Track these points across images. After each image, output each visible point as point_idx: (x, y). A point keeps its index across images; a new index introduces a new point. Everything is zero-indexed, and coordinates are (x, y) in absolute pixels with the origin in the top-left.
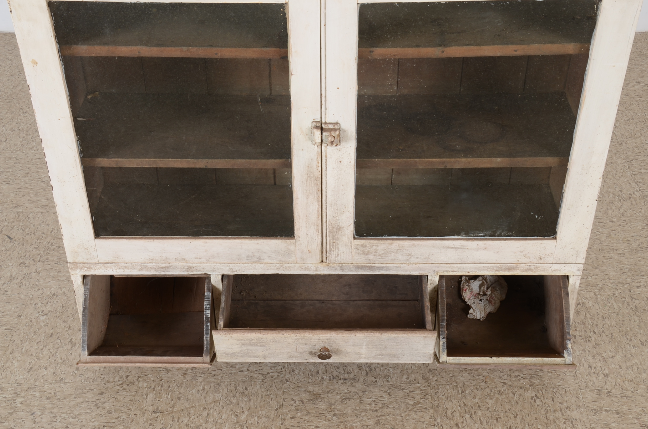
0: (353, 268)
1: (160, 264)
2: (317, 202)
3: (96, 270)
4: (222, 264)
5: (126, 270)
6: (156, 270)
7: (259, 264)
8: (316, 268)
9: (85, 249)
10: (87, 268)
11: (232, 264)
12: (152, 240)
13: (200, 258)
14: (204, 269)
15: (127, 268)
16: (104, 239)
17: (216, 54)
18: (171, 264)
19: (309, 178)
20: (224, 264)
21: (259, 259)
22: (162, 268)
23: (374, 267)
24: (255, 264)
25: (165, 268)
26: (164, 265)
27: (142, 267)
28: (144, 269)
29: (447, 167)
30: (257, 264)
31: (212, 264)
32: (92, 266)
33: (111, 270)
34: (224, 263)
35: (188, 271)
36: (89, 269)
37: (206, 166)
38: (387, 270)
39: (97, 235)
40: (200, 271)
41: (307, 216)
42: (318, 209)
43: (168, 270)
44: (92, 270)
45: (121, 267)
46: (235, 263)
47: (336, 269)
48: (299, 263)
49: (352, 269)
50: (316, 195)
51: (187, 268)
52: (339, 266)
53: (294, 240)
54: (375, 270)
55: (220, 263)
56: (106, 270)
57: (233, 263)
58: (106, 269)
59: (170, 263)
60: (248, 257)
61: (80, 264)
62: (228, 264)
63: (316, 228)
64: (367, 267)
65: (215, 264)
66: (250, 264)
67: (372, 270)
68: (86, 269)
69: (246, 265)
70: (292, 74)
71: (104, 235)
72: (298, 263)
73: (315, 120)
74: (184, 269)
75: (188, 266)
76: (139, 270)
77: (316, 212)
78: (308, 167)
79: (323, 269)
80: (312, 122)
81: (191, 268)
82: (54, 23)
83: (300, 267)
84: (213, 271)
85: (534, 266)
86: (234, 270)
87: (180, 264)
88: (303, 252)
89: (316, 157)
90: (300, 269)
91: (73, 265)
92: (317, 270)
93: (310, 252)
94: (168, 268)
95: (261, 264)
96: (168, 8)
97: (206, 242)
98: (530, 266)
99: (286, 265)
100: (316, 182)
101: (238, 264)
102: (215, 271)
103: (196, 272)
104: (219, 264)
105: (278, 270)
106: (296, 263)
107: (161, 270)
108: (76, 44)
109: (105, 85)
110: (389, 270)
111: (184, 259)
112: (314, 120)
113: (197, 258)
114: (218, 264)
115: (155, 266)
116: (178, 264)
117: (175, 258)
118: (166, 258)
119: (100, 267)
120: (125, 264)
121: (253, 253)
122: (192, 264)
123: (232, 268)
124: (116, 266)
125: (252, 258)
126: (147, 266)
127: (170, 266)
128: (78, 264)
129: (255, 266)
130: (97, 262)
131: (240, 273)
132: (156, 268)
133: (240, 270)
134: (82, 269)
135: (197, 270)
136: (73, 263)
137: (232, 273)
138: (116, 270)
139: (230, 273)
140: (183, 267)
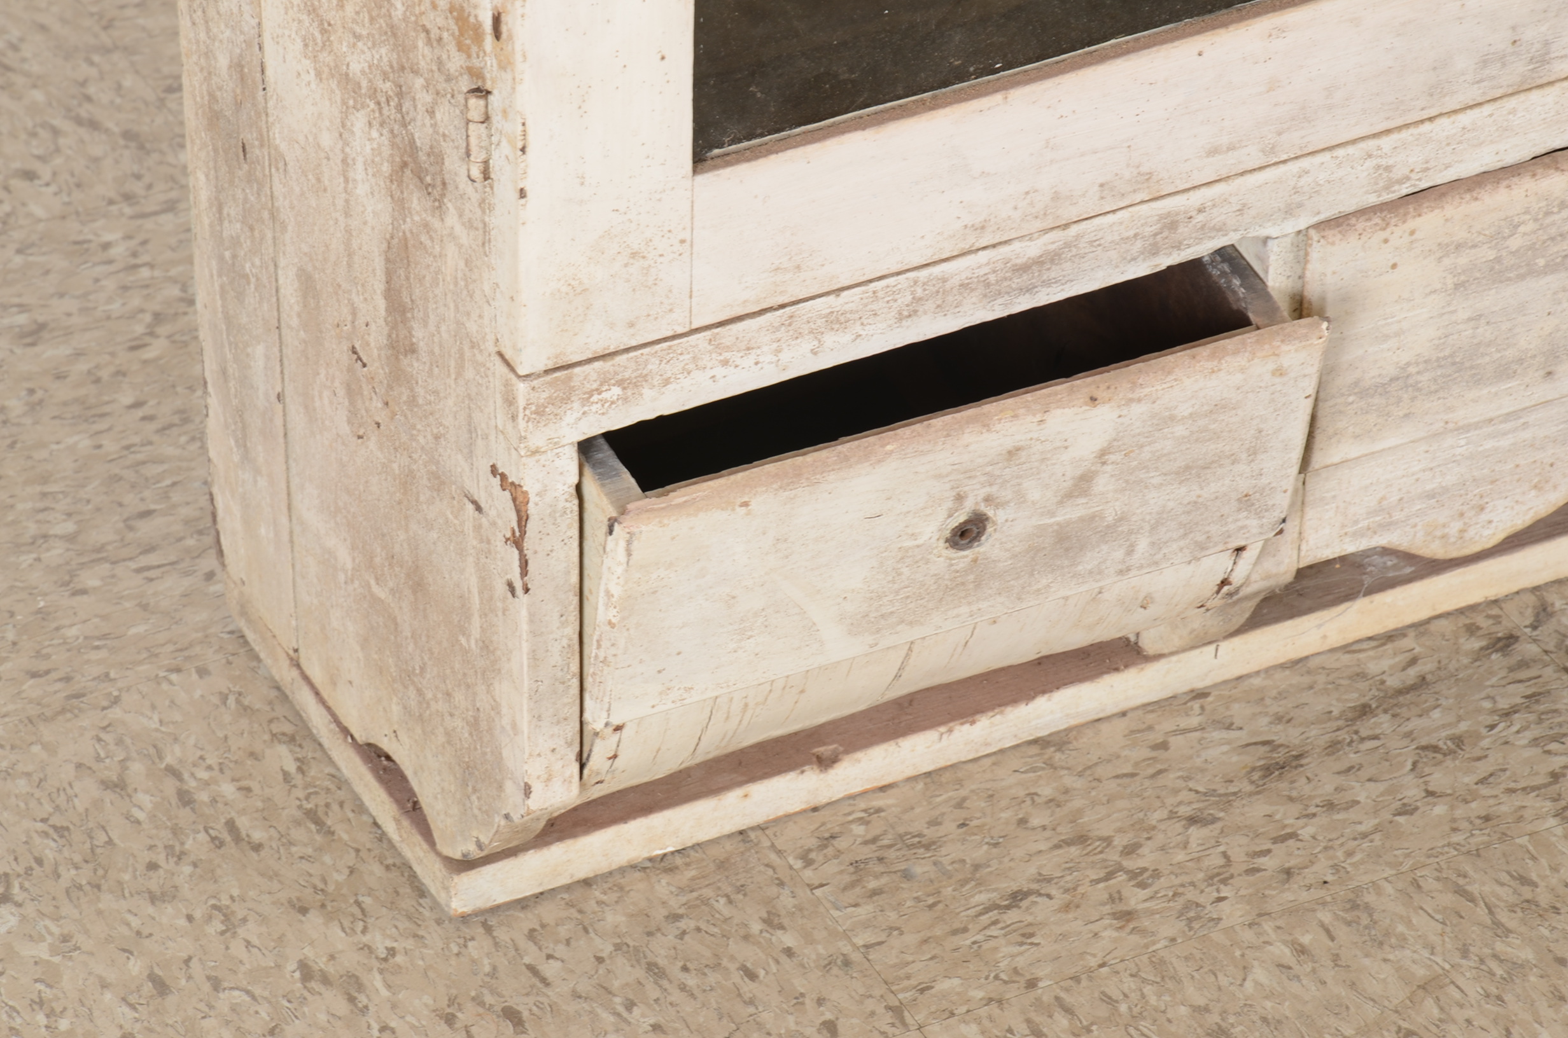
1: (1016, 246)
3: (667, 382)
4: (1340, 152)
5: (829, 339)
6: (989, 289)
7: (1535, 95)
9: (634, 255)
10: (620, 383)
11: (1395, 136)
12: (998, 97)
13: (1231, 148)
15: (836, 321)
18: (1074, 230)
20: (1351, 150)
21: (1542, 58)
22: (1024, 268)
24: (1512, 102)
25: (1038, 262)
26: (1032, 249)
27: (919, 292)
30: (1522, 97)
32: (652, 366)
34: (1354, 142)
36: (631, 385)
45: (806, 329)
46: (1408, 126)
51: (1156, 228)
55: (1330, 149)
56: (720, 371)
57: (1399, 129)
58: (725, 363)
59: (1066, 226)
60: (1484, 62)
61: (585, 368)
62: (1371, 144)
65: (1305, 163)
66: (1487, 109)
68: (616, 391)
69: (1465, 119)
71: (734, 141)
74: (1140, 245)
75: (1160, 219)
76: (901, 318)
81: (1174, 225)
84: (1290, 211)
86: (1397, 174)
87: (1120, 214)
94: (1055, 258)
95: (1548, 90)
101: (1427, 127)
102: (1300, 205)
103: (1199, 241)
104: (1326, 157)
107: (1017, 282)
111: (1149, 177)
113: (1213, 151)
114: (1319, 159)
115: (986, 270)
116: (1110, 218)
117: (1102, 185)
118: (1056, 197)
119: (695, 359)
120: (832, 298)
121: (1514, 28)
122: (1185, 196)
123: (1391, 162)
124: (777, 329)
125: (1504, 65)
126: (944, 280)
127: (1067, 245)
128: (577, 370)
129: (1513, 112)
130: (680, 330)
131: (1424, 185)
132: (992, 278)
133: (1432, 164)
134: (595, 398)
135: (1202, 228)
136: (547, 372)
137: (1386, 197)
138: (778, 351)
139: (1373, 200)
140: (1131, 233)
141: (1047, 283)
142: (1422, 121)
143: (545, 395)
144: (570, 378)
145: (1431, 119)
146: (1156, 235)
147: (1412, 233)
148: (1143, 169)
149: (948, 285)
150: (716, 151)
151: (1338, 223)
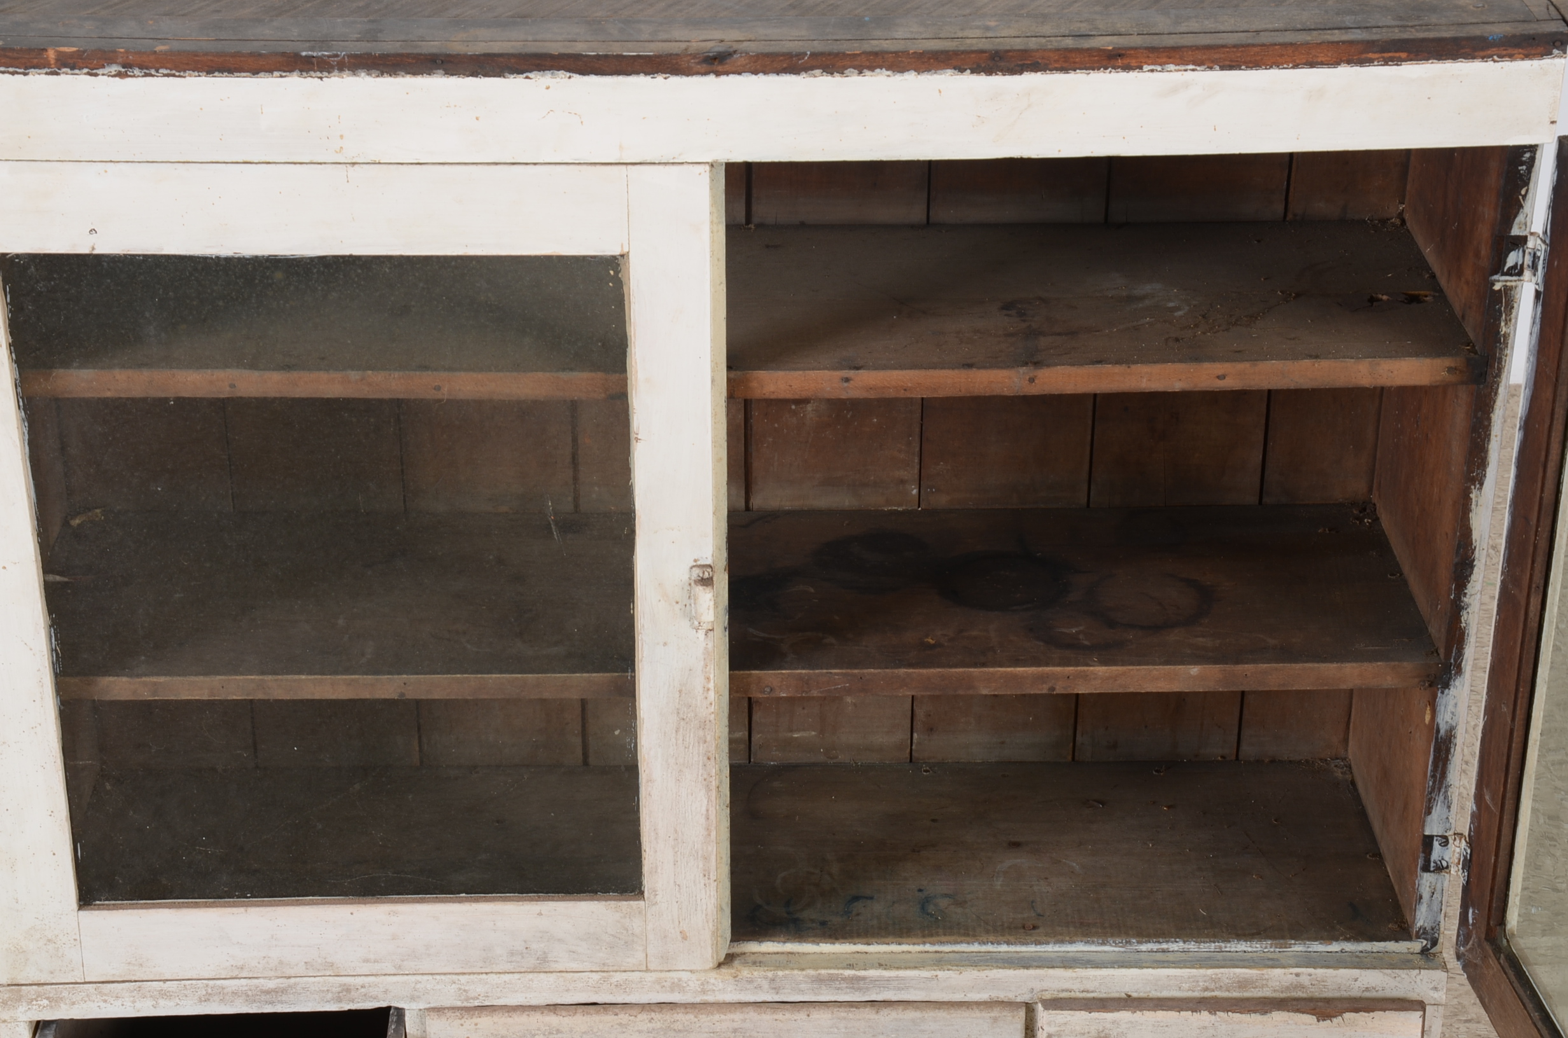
0: (806, 982)
1: (262, 980)
2: (704, 791)
3: (73, 1003)
4: (438, 977)
5: (162, 1002)
6: (248, 998)
7: (542, 976)
8: (702, 984)
9: (49, 941)
10: (47, 998)
11: (467, 977)
12: (242, 909)
13: (376, 961)
14: (386, 992)
15: (164, 994)
16: (103, 909)
17: (438, 388)
18: (293, 980)
19: (682, 723)
20: (443, 977)
21: (544, 959)
22: (268, 992)
23: (864, 978)
24: (531, 976)
25: (275, 991)
26: (271, 984)
27: (210, 991)
28: (216, 998)
29: (1054, 689)
30: (536, 975)
31: (410, 977)
32: (65, 994)
33: (119, 1002)
34: (445, 974)
35: (339, 1000)
36: (55, 1001)
37: (402, 694)
38: (899, 989)
39: (87, 897)
40: (375, 998)
41: (676, 831)
42: (707, 811)
43: (284, 998)
44: (62, 1005)
45: (148, 995)
46: (474, 973)
47: (759, 987)
48: (655, 971)
49: (803, 986)
50: (701, 771)
51: (339, 989)
52: (766, 978)
53: (641, 903)
54: (868, 989)
55: (432, 974)
56: (102, 1005)
57: (470, 974)
58: (105, 1001)
59: (290, 977)
60: (512, 953)
61: (28, 987)
62: (455, 977)
63: (701, 866)
64: (844, 979)
65: (419, 978)
66: (517, 976)
67: (859, 989)
68: (45, 1002)
69: (507, 977)
70: (637, 439)
71: (107, 900)
72: (651, 971)
73: (699, 563)
74: (330, 996)
75: (340, 985)
76: (200, 1001)
77: (703, 820)
78: (680, 691)
79: (721, 986)
80: (691, 568)
81: (348, 990)
82: (11, 311)
83: (658, 981)
84: (413, 999)
85: (1310, 975)
86: (472, 994)
87: (318, 979)
88: (665, 937)
89: (702, 663)
90: (658, 987)
91: (10, 991)
92: (704, 992)
93: (685, 938)
94: (284, 991)
95: (549, 975)
96: (315, 271)
97: (395, 913)
98: (1297, 975)
99: (618, 977)
100: (701, 733)
101: (484, 976)
102: (419, 997)
103: (364, 1001)
104: (430, 977)
105: (596, 993)
106: (647, 970)
107: (263, 998)
108: (66, 364)
109: (137, 474)
110: (907, 988)
111: (332, 965)
112: (695, 561)
113: (367, 961)
114: (426, 977)
115: (246, 988)
116: (312, 979)
117: (306, 963)
118: (281, 962)
119: (88, 995)
120: (161, 983)
121: (525, 942)
122: (353, 978)
123: (467, 988)
124: (132, 992)
125: (523, 957)
126: (223, 988)
127: (289, 986)
128: (24, 987)
129: (532, 980)
130: (79, 981)
131: (487, 1003)
132: (250, 993)
133: (489, 994)
134: (34, 1002)
135: (365, 995)
136: (9, 985)
137: (466, 1004)
138: (134, 1002)
139: (459, 1004)
140: (325, 989)
141: (281, 1002)
142: (482, 973)
143: (6, 996)
144: (20, 991)
145: (486, 973)
146: (339, 993)
147: (476, 1025)
148: (329, 960)
149: (225, 991)
150: (98, 902)
151: (439, 1010)
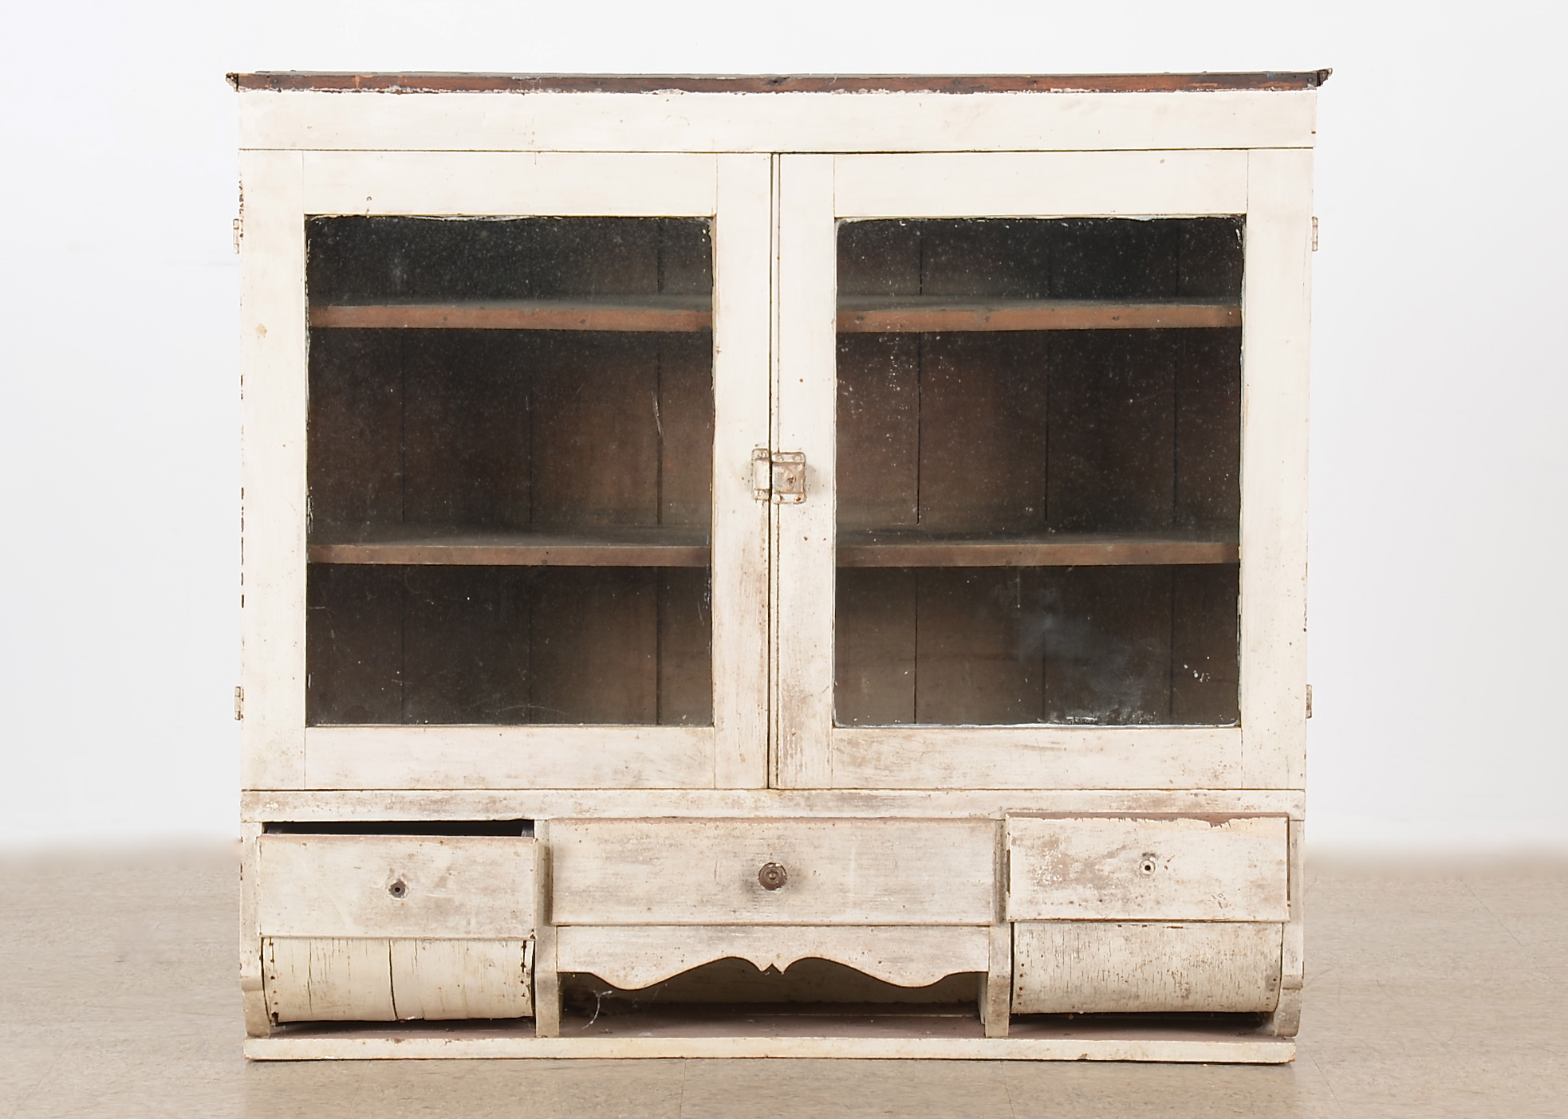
0: (833, 799)
1: (432, 792)
2: (759, 633)
3: (295, 807)
4: (560, 792)
5: (359, 809)
6: (422, 808)
7: (637, 792)
8: (756, 800)
9: (283, 752)
10: (277, 802)
11: (582, 792)
12: (422, 729)
13: (516, 777)
14: (522, 805)
15: (361, 802)
18: (454, 792)
19: (745, 577)
20: (564, 792)
21: (639, 778)
22: (435, 802)
23: (875, 796)
24: (628, 792)
25: (441, 801)
26: (438, 795)
27: (394, 800)
29: (1011, 563)
30: (632, 791)
31: (539, 791)
32: (290, 798)
33: (328, 808)
34: (564, 789)
35: (487, 810)
36: (282, 806)
38: (902, 807)
39: (311, 719)
40: (514, 809)
41: (739, 669)
42: (762, 653)
43: (447, 807)
44: (287, 810)
45: (349, 802)
46: (587, 789)
47: (798, 803)
48: (720, 789)
49: (830, 802)
50: (758, 618)
52: (803, 795)
53: (712, 729)
55: (556, 789)
57: (583, 789)
58: (318, 806)
59: (452, 790)
60: (615, 772)
61: (265, 793)
62: (573, 792)
63: (757, 701)
64: (861, 798)
65: (546, 792)
66: (618, 792)
67: (872, 807)
68: (276, 805)
69: (612, 793)
70: (718, 352)
71: (324, 721)
72: (718, 790)
73: (759, 447)
74: (480, 806)
76: (386, 808)
77: (759, 661)
78: (744, 552)
79: (770, 801)
80: (754, 450)
81: (494, 802)
82: (309, 258)
83: (723, 799)
84: (541, 812)
85: (1205, 795)
86: (585, 807)
87: (472, 791)
88: (729, 759)
89: (759, 527)
90: (723, 804)
91: (255, 795)
92: (757, 807)
93: (743, 760)
94: (447, 801)
95: (642, 791)
96: (508, 230)
97: (532, 736)
99: (693, 794)
100: (756, 584)
101: (594, 792)
102: (545, 810)
103: (505, 812)
104: (554, 792)
105: (677, 808)
106: (715, 789)
107: (432, 807)
111: (484, 780)
112: (756, 445)
113: (509, 777)
114: (552, 792)
115: (420, 798)
116: (469, 792)
117: (465, 777)
118: (447, 776)
119: (306, 801)
120: (359, 792)
121: (626, 761)
122: (498, 791)
123: (581, 802)
124: (338, 799)
125: (623, 776)
126: (403, 798)
128: (262, 793)
129: (629, 796)
130: (300, 789)
131: (596, 816)
132: (422, 802)
133: (597, 808)
134: (268, 805)
135: (506, 806)
136: (251, 790)
137: (580, 816)
138: (338, 807)
139: (575, 816)
140: (477, 800)
141: (444, 811)
142: (593, 789)
143: (249, 799)
144: (259, 795)
145: (596, 789)
146: (487, 804)
147: (587, 829)
148: (482, 775)
149: (405, 800)
150: (319, 725)
151: (560, 820)
